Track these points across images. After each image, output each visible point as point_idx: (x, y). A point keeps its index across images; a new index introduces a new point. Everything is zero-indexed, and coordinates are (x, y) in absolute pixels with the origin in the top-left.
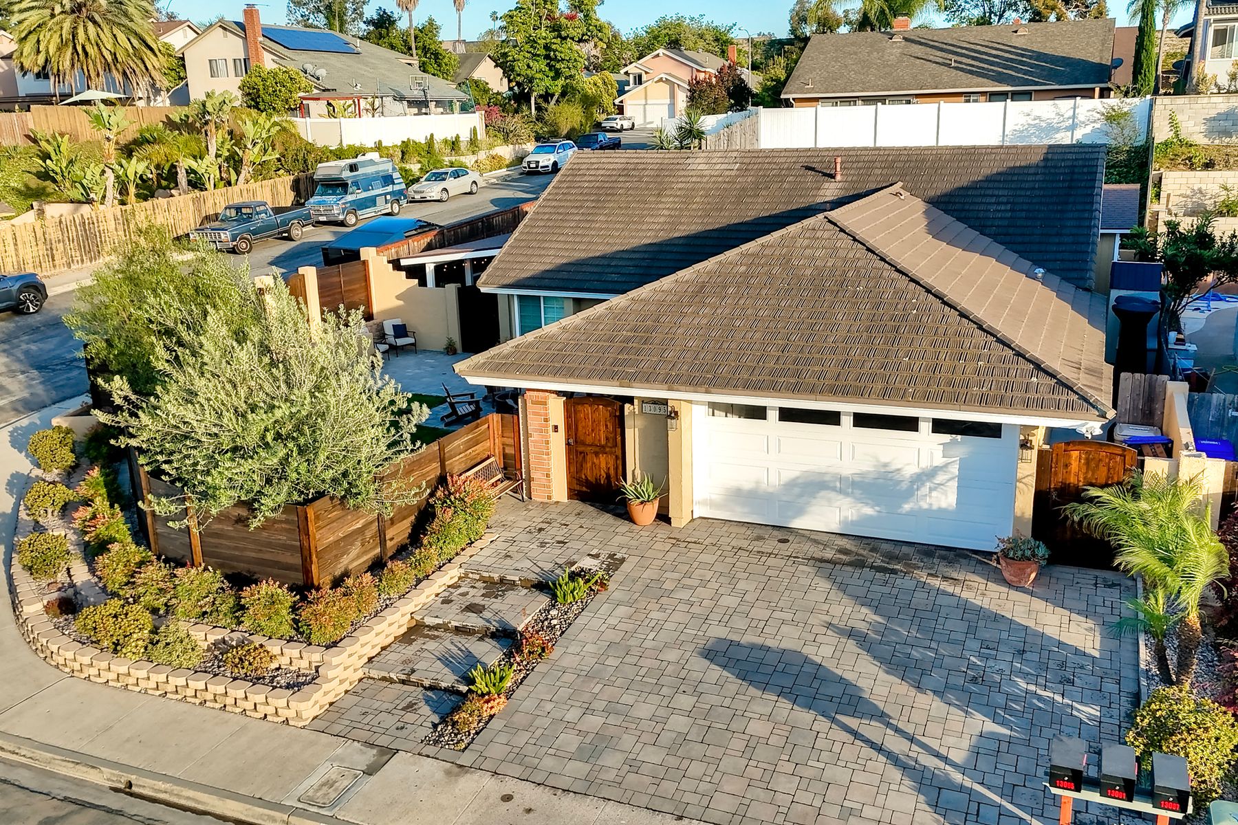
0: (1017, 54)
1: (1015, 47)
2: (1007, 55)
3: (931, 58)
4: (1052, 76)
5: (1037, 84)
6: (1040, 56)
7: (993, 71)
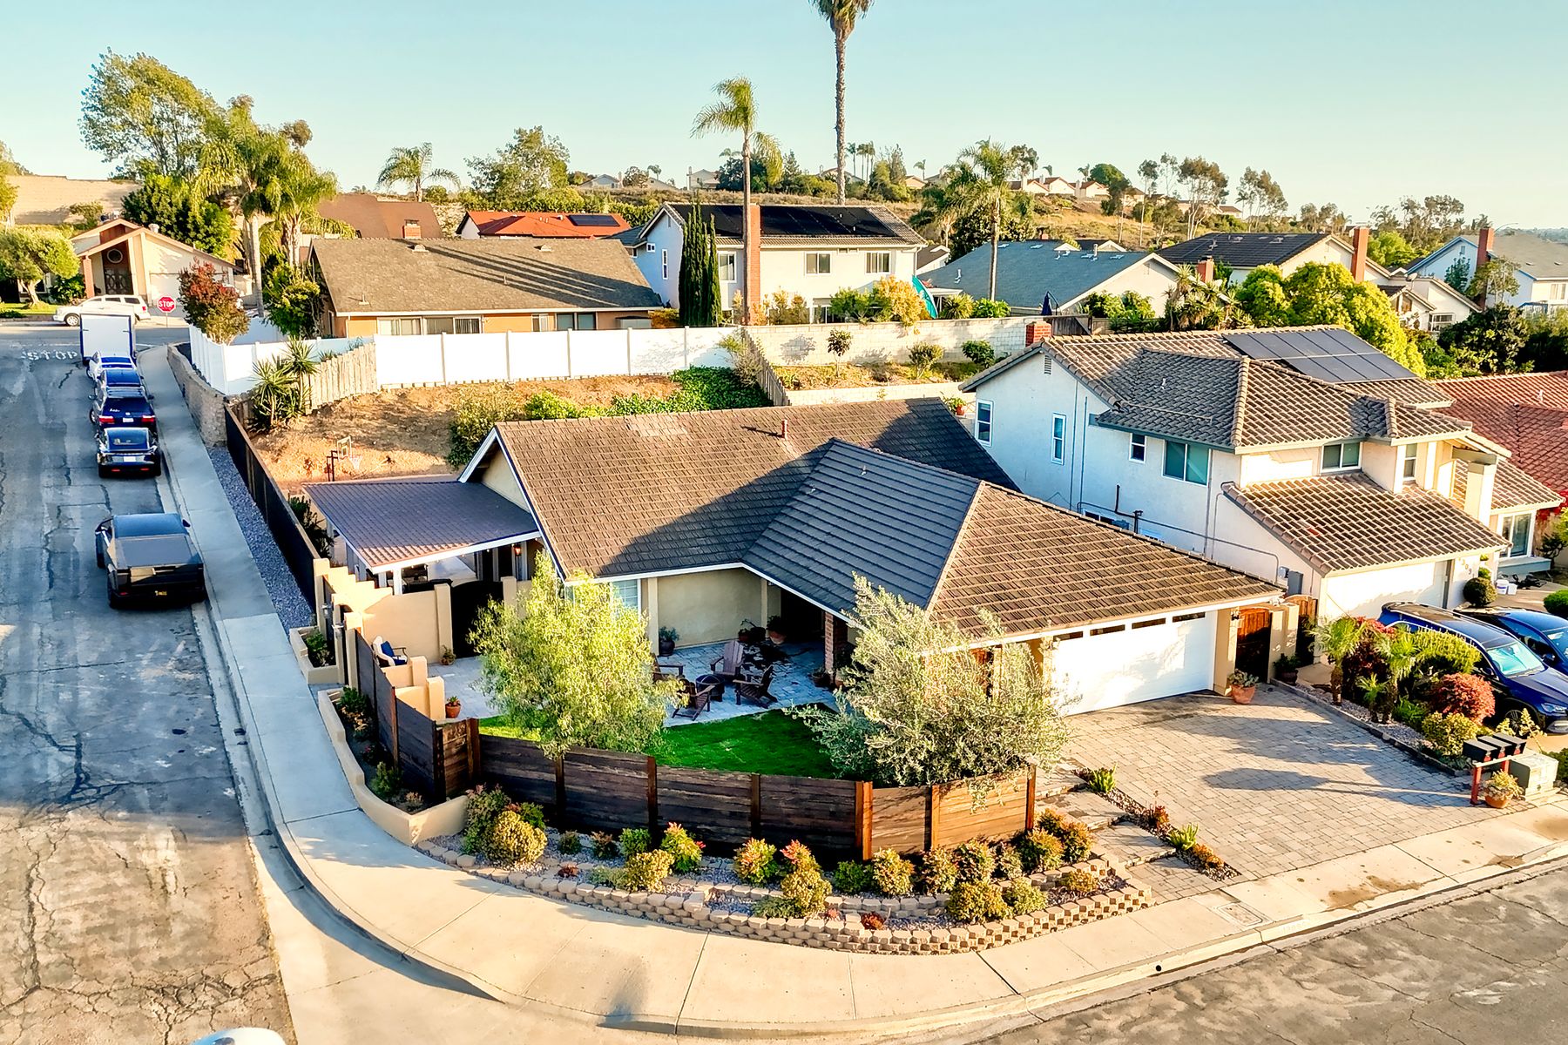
0: (558, 272)
1: (553, 266)
2: (549, 273)
3: (475, 273)
4: (611, 298)
5: (602, 305)
6: (583, 276)
7: (553, 291)
